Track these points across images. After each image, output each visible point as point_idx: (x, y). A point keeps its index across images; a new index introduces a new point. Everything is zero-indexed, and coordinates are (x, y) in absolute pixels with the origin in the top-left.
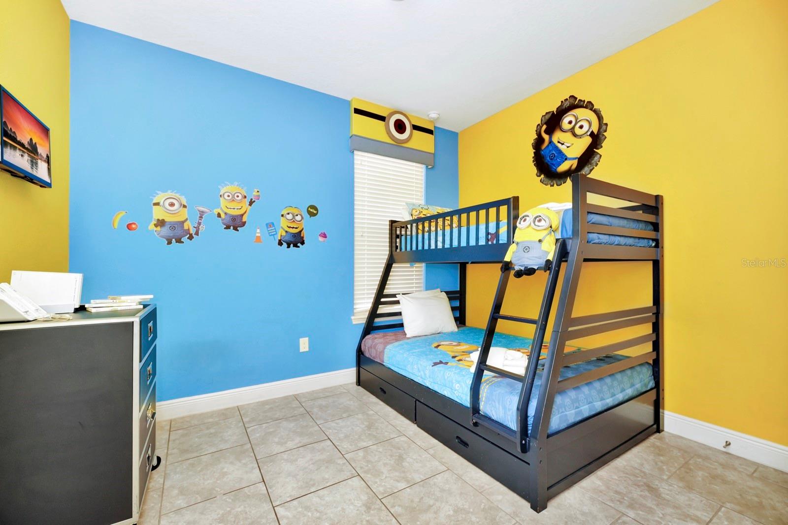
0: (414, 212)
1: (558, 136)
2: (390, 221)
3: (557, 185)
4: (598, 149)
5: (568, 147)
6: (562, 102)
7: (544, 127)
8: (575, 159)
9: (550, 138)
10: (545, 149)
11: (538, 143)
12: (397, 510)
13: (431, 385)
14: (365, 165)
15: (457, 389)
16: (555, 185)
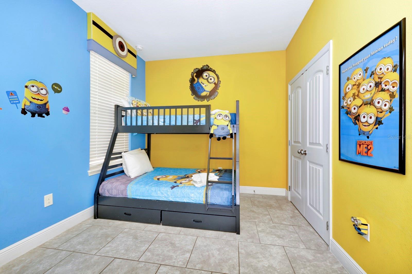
0: (133, 102)
1: (201, 80)
2: (115, 105)
3: (201, 101)
4: (217, 90)
5: (205, 86)
6: (203, 66)
7: (195, 74)
8: (208, 91)
9: (198, 80)
10: (195, 84)
11: (192, 81)
12: (198, 266)
13: (173, 199)
14: (97, 64)
15: (193, 196)
16: (200, 101)
